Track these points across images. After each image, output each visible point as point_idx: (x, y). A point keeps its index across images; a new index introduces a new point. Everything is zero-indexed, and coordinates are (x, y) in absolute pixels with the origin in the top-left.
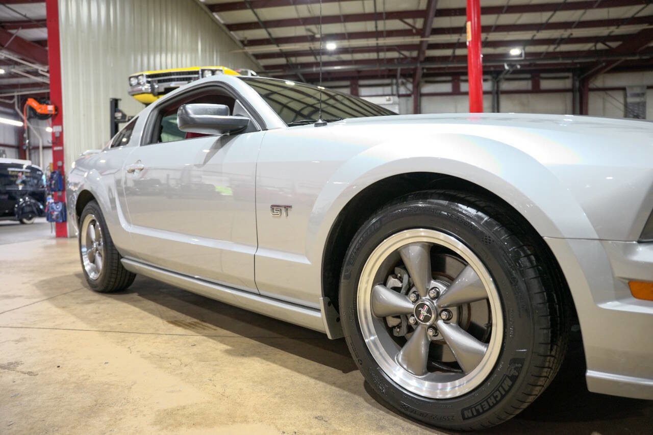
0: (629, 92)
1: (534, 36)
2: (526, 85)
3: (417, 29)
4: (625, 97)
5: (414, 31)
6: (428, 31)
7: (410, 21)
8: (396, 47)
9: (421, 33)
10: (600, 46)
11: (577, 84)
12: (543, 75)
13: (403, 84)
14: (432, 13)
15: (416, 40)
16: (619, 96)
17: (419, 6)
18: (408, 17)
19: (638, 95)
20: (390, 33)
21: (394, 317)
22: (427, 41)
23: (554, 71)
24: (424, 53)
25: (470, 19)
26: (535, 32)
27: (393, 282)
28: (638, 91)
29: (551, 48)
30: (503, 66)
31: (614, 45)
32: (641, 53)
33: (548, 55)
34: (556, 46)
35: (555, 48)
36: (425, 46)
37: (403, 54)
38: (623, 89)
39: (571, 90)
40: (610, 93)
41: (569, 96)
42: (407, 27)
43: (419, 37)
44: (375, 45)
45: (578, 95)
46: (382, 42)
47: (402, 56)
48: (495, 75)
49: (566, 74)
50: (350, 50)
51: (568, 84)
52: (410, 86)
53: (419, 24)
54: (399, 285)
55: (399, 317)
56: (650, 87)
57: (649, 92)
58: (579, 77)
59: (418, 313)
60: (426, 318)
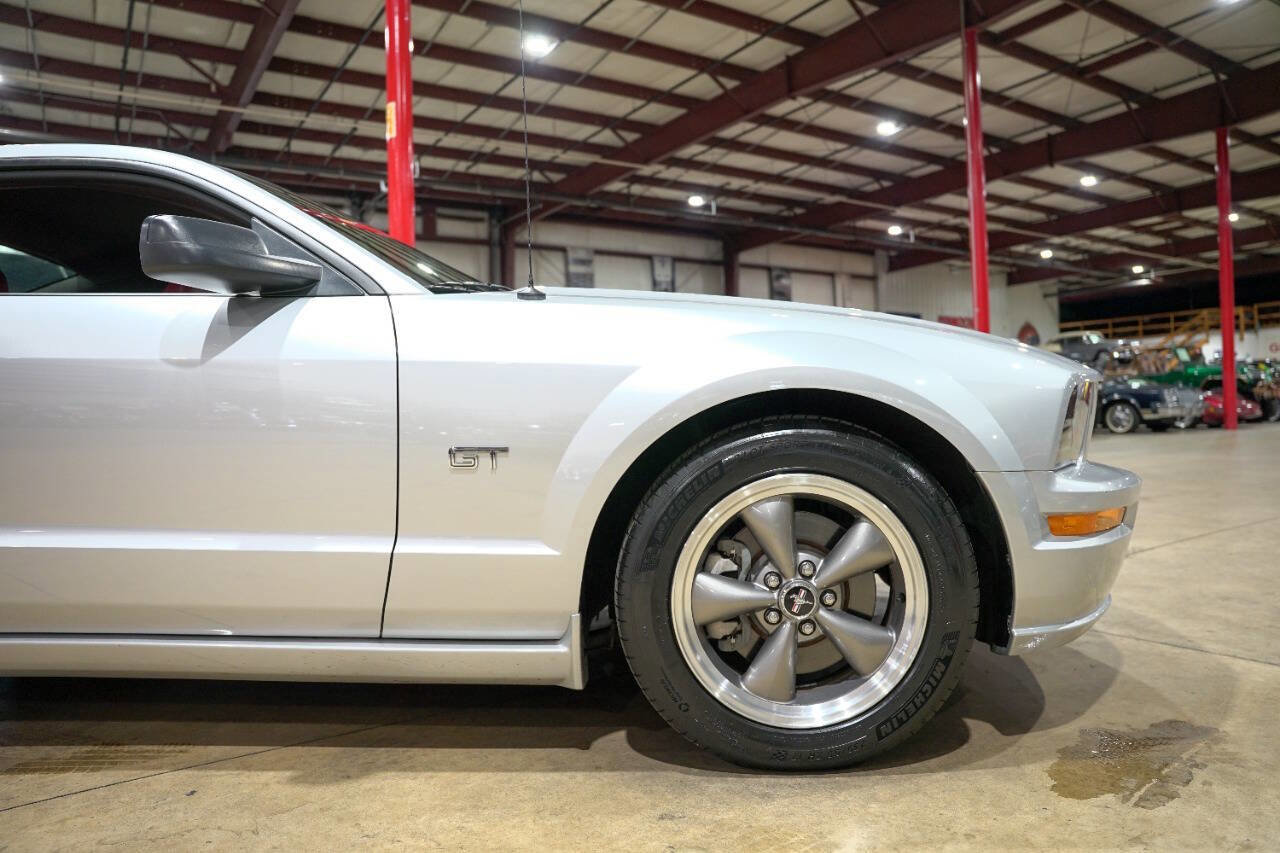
0: (571, 255)
1: (439, 140)
3: (218, 86)
4: (567, 263)
5: (213, 88)
6: (247, 94)
7: (205, 65)
8: (159, 113)
9: (227, 95)
10: (537, 176)
11: (497, 233)
12: (440, 210)
14: (263, 61)
15: (211, 106)
16: (557, 259)
17: (227, 39)
18: (202, 58)
19: (583, 262)
20: (152, 82)
21: (726, 621)
22: (241, 114)
23: (462, 205)
24: (229, 137)
25: (392, 98)
26: (440, 134)
27: (721, 564)
28: (582, 255)
29: (462, 166)
30: (378, 186)
31: (556, 177)
32: (593, 198)
33: (455, 177)
34: (469, 163)
35: (469, 168)
36: (234, 123)
37: (176, 131)
38: (563, 250)
39: (487, 243)
40: (544, 253)
41: (484, 251)
42: (198, 77)
43: (220, 102)
44: (116, 99)
45: (497, 252)
46: (130, 95)
47: (173, 134)
48: (357, 200)
49: (479, 214)
50: (42, 96)
51: (480, 230)
53: (224, 74)
54: (735, 568)
55: (736, 619)
56: (600, 252)
57: (598, 259)
58: (499, 221)
59: (790, 603)
60: (804, 609)
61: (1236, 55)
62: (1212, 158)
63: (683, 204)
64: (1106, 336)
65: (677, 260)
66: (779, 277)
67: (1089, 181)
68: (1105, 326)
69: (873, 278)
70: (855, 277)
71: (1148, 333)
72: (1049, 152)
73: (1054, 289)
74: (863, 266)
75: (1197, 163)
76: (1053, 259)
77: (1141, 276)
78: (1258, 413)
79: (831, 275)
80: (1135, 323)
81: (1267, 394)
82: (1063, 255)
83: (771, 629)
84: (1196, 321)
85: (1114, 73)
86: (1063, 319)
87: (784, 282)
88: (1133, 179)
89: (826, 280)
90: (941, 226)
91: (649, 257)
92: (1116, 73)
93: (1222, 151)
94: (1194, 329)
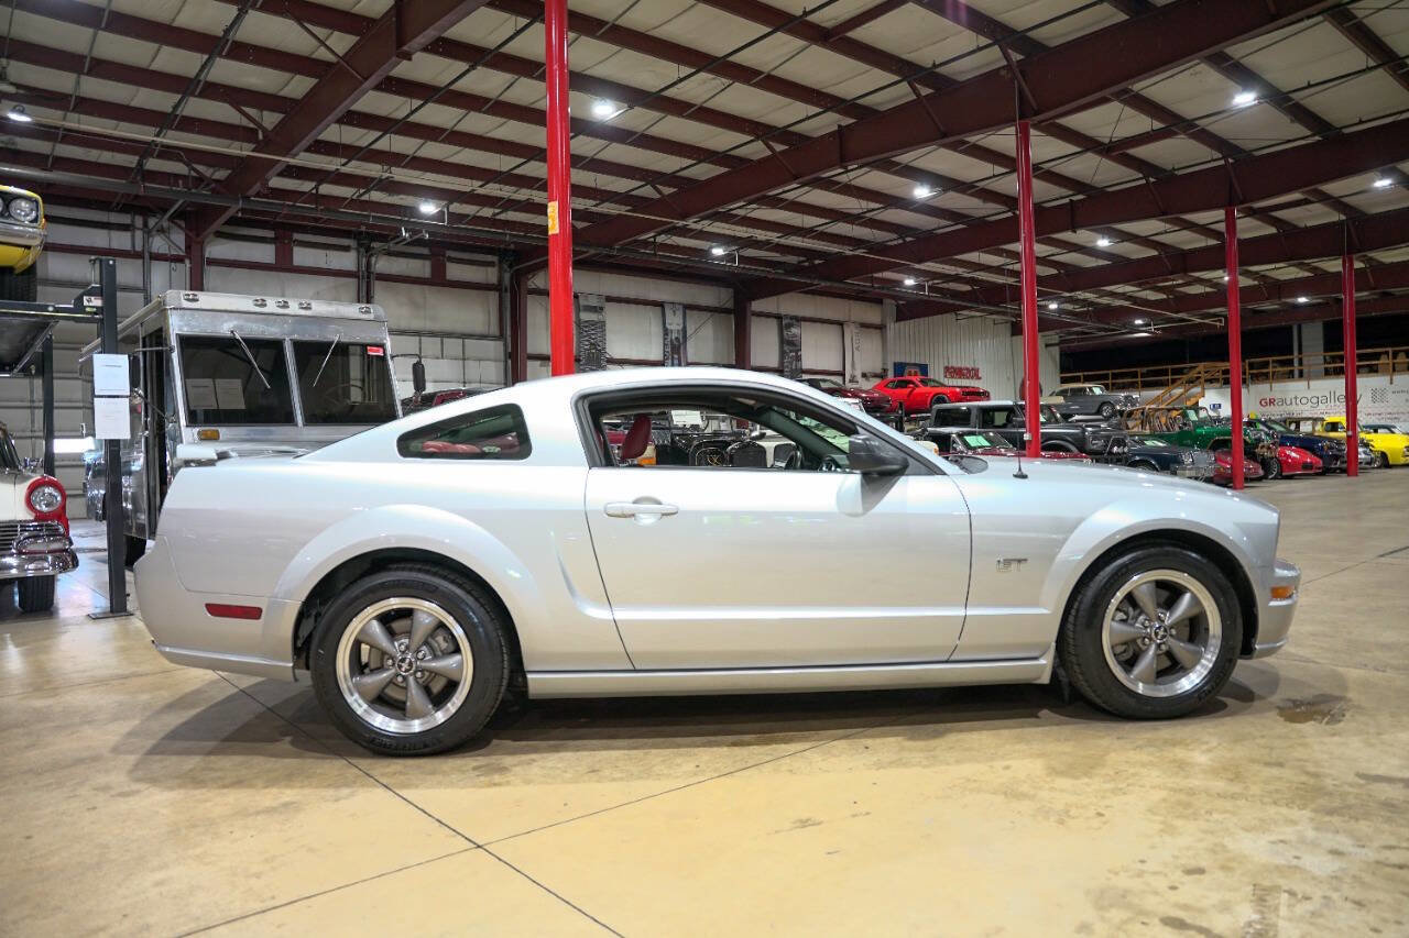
0: (583, 302)
1: (475, 189)
2: (421, 268)
3: (264, 133)
4: (579, 310)
7: (254, 112)
8: (181, 153)
11: (507, 276)
13: (161, 231)
19: (594, 309)
23: (473, 249)
24: (266, 180)
26: (478, 183)
27: (1122, 616)
28: (593, 302)
30: (398, 230)
32: (619, 248)
34: (498, 210)
35: (496, 214)
36: (276, 170)
39: (497, 288)
41: (493, 297)
45: (508, 298)
48: (366, 242)
49: (490, 258)
51: (489, 275)
52: (179, 238)
53: (271, 121)
54: (1125, 617)
55: (1125, 643)
56: (609, 299)
57: (609, 306)
58: (511, 266)
59: (1156, 634)
60: (1164, 637)
61: (1248, 145)
62: (1222, 227)
63: (705, 253)
64: (1107, 387)
65: (688, 307)
66: (789, 326)
67: (1103, 243)
68: (1105, 377)
69: (881, 328)
70: (864, 326)
71: (1147, 385)
72: (1072, 217)
73: (1056, 339)
74: (872, 314)
75: (1204, 230)
76: (1060, 311)
77: (1142, 329)
78: (1261, 472)
79: (841, 324)
80: (1135, 375)
81: (1267, 454)
82: (1069, 307)
83: (1144, 648)
84: (1193, 374)
85: (1140, 152)
86: (1063, 369)
87: (794, 330)
88: (1144, 241)
89: (836, 328)
90: (957, 278)
91: (661, 305)
92: (1141, 152)
93: (1230, 222)
94: (1192, 382)
